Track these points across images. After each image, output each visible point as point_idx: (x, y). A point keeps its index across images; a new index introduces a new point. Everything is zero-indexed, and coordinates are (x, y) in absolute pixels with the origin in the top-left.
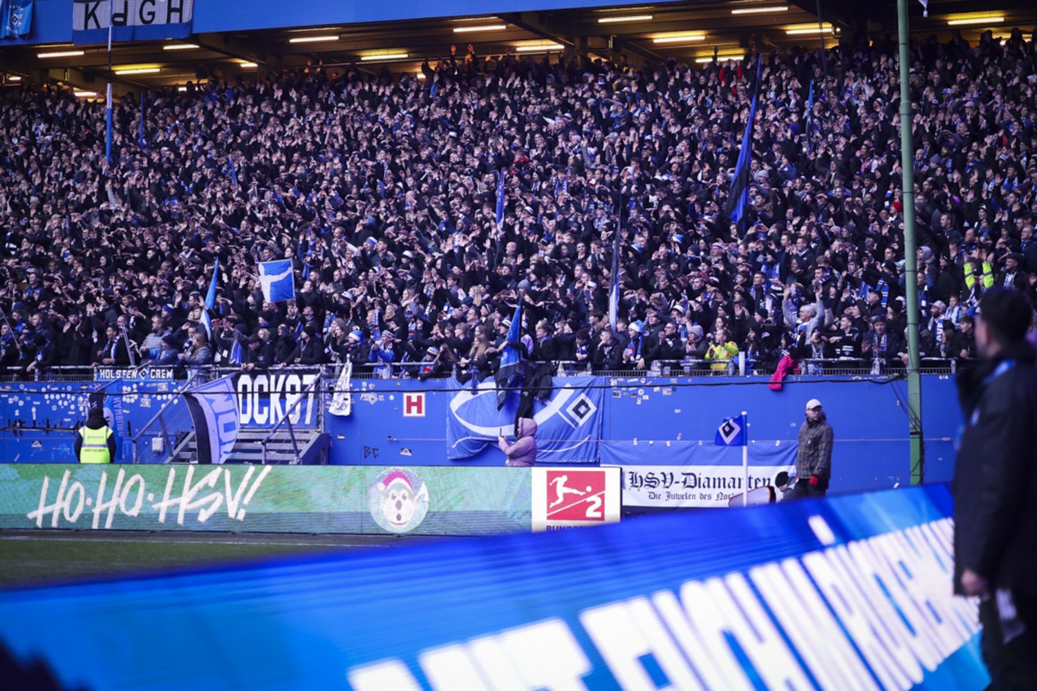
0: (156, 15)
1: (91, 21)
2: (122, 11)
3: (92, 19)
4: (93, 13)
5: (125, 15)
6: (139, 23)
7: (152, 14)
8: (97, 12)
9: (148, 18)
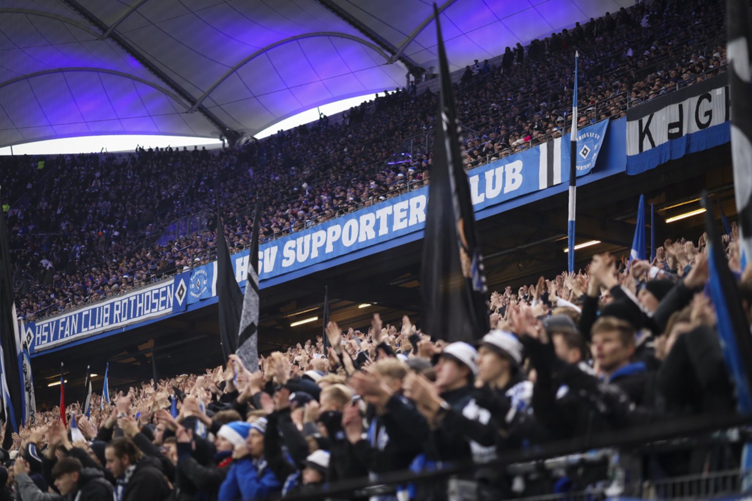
0: (714, 114)
1: (646, 141)
2: (677, 120)
3: (646, 137)
4: (647, 131)
5: (680, 124)
6: (695, 129)
7: (709, 113)
8: (651, 128)
9: (704, 120)
